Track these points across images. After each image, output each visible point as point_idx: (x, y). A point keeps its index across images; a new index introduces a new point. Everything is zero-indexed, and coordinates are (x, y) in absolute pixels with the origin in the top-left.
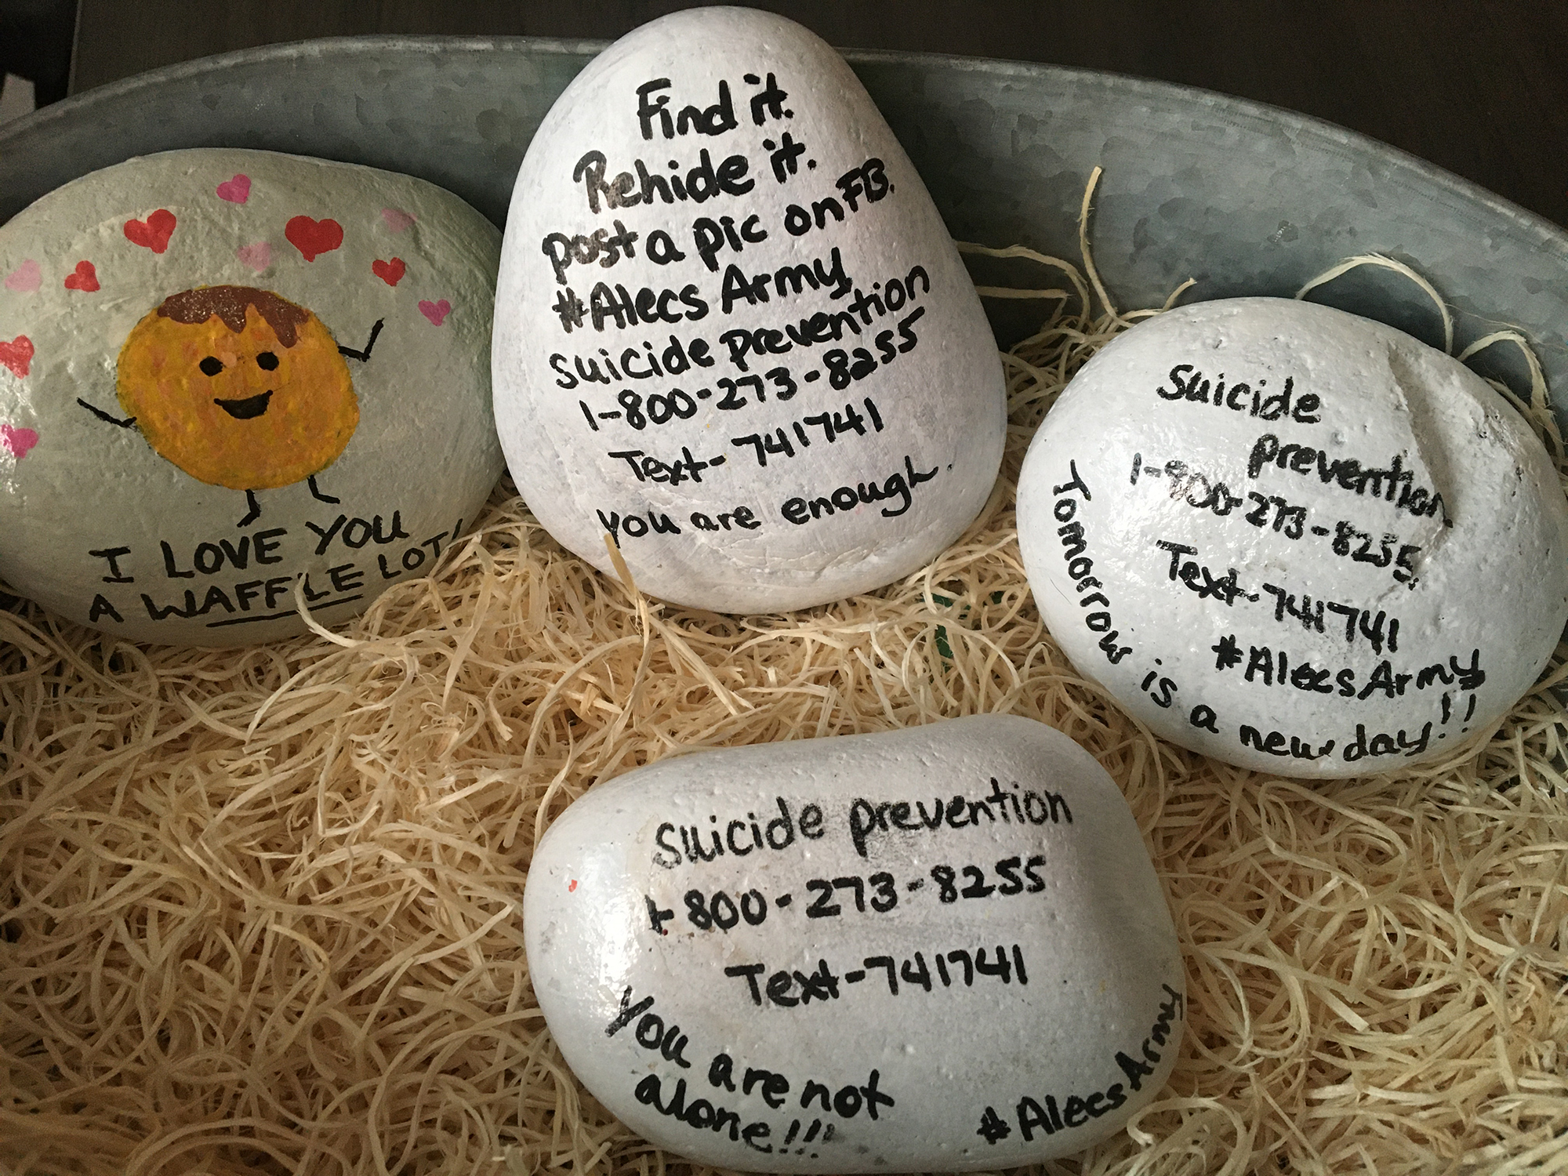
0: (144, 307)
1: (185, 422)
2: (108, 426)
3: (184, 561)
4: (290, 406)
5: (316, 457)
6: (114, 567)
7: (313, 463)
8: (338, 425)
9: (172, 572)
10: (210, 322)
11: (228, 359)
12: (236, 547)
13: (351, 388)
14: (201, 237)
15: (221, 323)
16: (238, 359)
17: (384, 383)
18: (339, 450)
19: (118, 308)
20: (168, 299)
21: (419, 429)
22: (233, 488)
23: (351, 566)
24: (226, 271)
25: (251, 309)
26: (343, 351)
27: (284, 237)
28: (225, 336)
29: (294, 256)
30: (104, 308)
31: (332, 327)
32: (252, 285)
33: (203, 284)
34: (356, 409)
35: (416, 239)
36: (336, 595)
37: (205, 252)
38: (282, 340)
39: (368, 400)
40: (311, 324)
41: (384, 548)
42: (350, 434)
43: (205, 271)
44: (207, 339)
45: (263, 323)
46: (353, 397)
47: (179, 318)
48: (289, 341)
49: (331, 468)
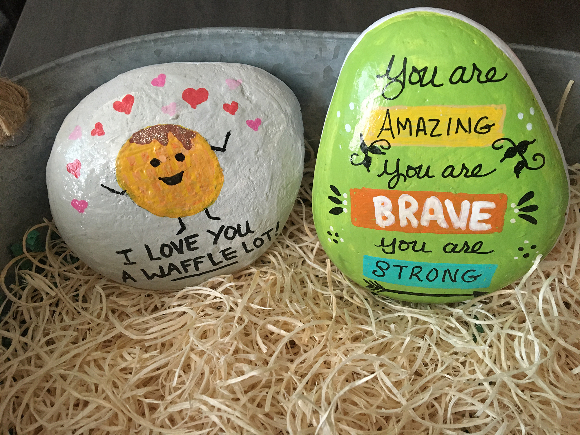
0: (123, 140)
1: (147, 190)
2: (115, 195)
3: (156, 253)
4: (192, 178)
5: (207, 200)
6: (127, 258)
7: (206, 202)
8: (215, 183)
9: (152, 259)
10: (152, 142)
11: (162, 159)
12: (178, 245)
13: (219, 165)
14: (146, 104)
15: (158, 143)
16: (167, 158)
17: (234, 161)
18: (217, 195)
19: (113, 141)
20: (134, 134)
21: (252, 182)
22: (172, 217)
23: (230, 248)
24: (158, 118)
25: (170, 134)
26: (213, 148)
27: (182, 99)
28: (160, 148)
29: (187, 107)
30: (107, 142)
31: (207, 138)
32: (169, 123)
33: (148, 126)
34: (222, 175)
35: (242, 92)
36: (225, 262)
37: (148, 111)
38: (185, 147)
39: (228, 171)
40: (197, 139)
41: (244, 239)
42: (221, 187)
43: (148, 119)
44: (152, 151)
45: (176, 139)
46: (221, 171)
47: (139, 142)
48: (188, 148)
49: (215, 204)
